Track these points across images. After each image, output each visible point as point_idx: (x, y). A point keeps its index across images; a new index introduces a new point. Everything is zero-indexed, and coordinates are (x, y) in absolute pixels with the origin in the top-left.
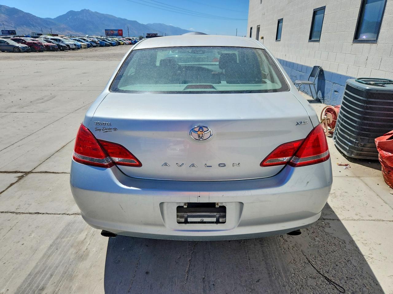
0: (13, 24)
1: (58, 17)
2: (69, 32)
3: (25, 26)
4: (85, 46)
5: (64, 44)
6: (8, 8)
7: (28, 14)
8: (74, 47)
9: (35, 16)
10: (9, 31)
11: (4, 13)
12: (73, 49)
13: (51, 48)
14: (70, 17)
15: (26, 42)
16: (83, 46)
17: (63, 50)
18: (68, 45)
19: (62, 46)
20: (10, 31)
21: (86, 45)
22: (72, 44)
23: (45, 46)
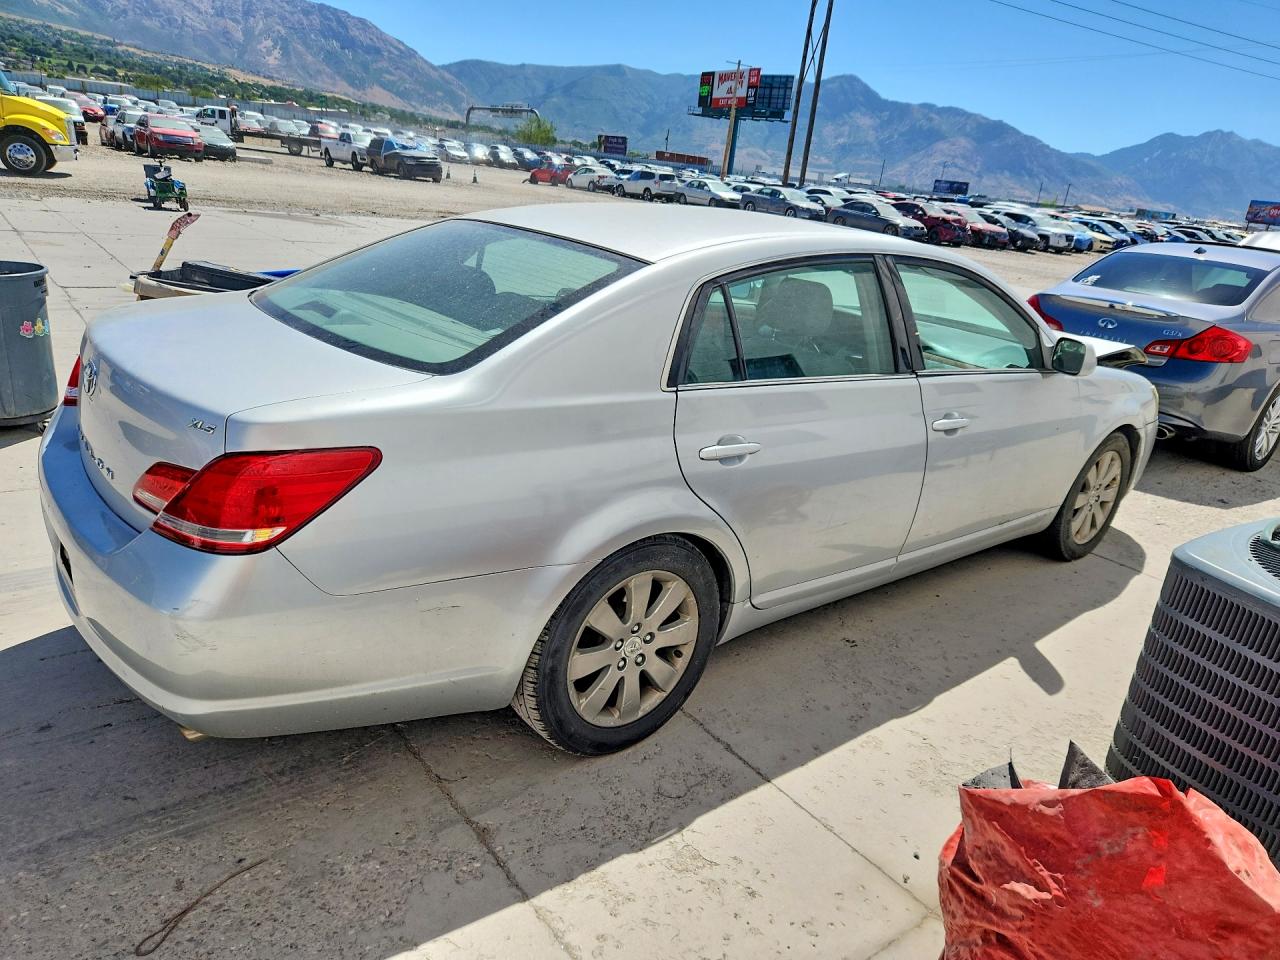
0: (979, 167)
1: (1116, 152)
2: (1130, 201)
3: (1007, 173)
4: (1105, 245)
5: (1036, 231)
6: (983, 121)
7: (1030, 141)
8: (1063, 243)
9: (1048, 147)
10: (952, 183)
11: (967, 135)
12: (1059, 251)
13: (987, 238)
14: (1155, 155)
15: (925, 214)
16: (1097, 246)
17: (1023, 249)
18: (1045, 237)
19: (1023, 237)
20: (955, 183)
21: (1109, 243)
22: (1060, 236)
23: (970, 232)
